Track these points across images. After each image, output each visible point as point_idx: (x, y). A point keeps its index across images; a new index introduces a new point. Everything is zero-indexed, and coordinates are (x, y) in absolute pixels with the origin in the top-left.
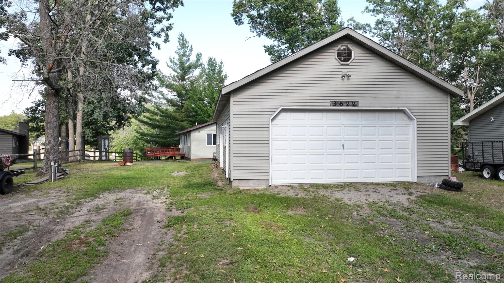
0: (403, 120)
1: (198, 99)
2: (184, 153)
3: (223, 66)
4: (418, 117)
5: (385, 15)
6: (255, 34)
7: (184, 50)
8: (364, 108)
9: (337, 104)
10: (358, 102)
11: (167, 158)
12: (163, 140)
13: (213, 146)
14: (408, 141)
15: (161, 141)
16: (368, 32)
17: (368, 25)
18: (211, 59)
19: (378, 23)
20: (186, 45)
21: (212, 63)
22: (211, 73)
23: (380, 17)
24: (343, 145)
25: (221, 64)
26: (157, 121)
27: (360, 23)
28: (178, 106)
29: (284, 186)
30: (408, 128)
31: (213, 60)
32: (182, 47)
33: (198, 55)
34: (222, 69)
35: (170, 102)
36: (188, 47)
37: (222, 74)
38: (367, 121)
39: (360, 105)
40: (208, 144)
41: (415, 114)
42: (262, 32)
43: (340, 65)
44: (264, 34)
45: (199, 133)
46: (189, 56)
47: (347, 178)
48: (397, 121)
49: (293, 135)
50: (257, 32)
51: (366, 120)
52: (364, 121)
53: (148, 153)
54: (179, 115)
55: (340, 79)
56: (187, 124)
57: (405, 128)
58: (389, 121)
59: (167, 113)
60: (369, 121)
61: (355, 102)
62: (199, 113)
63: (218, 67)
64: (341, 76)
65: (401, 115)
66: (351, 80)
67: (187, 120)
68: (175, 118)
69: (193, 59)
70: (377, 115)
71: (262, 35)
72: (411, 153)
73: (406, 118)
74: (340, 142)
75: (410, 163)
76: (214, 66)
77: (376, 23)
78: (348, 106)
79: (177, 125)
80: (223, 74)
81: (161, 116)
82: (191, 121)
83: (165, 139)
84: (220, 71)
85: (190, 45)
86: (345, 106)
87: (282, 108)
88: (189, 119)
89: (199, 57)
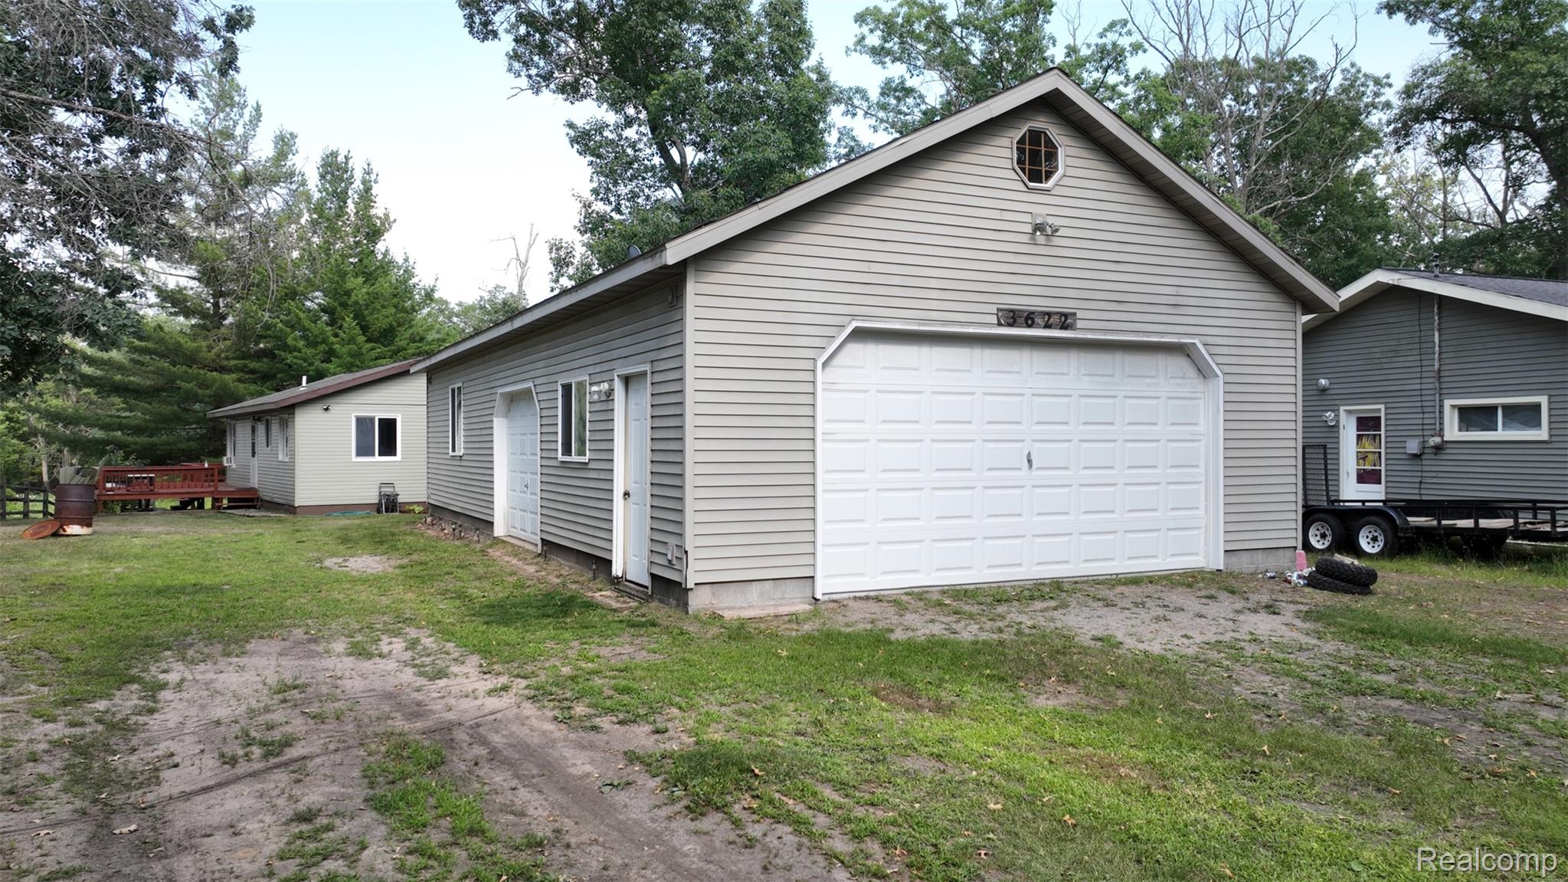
0: (1183, 378)
1: (286, 295)
2: (254, 483)
3: (376, 182)
4: (1227, 369)
5: (911, 68)
6: (524, 82)
7: (228, 114)
8: (1090, 336)
9: (1018, 320)
10: (1075, 314)
11: (177, 504)
12: (143, 440)
13: (377, 458)
14: (1196, 444)
15: (136, 443)
16: (860, 113)
17: (861, 92)
18: (334, 154)
19: (887, 89)
20: (237, 99)
21: (334, 169)
22: (332, 205)
23: (897, 71)
24: (1029, 455)
25: (368, 174)
26: (120, 368)
27: (839, 84)
28: (203, 315)
29: (860, 598)
30: (1197, 402)
31: (341, 159)
32: (217, 104)
33: (283, 141)
34: (374, 192)
35: (173, 299)
36: (244, 106)
37: (373, 212)
38: (1093, 378)
39: (1080, 324)
40: (359, 453)
41: (1220, 360)
42: (547, 77)
43: (1026, 190)
44: (552, 86)
45: (326, 415)
46: (246, 138)
47: (1038, 564)
48: (1171, 381)
49: (884, 422)
50: (530, 77)
51: (1091, 375)
52: (1086, 378)
53: (109, 485)
54: (210, 348)
55: (1025, 238)
56: (240, 380)
57: (1188, 402)
58: (1149, 380)
59: (161, 341)
60: (1097, 379)
61: (1066, 315)
62: (290, 341)
63: (357, 184)
64: (1029, 229)
65: (1179, 363)
66: (1056, 241)
67: (241, 369)
68: (191, 359)
69: (262, 149)
70: (1119, 359)
71: (547, 86)
72: (1203, 479)
73: (1192, 372)
74: (1019, 445)
75: (1201, 512)
76: (342, 180)
77: (882, 88)
78: (1047, 326)
79: (204, 385)
80: (378, 211)
81: (134, 349)
82: (253, 372)
83: (151, 436)
84: (366, 197)
85: (251, 102)
86: (1039, 326)
87: (855, 324)
88: (246, 366)
89: (285, 145)
